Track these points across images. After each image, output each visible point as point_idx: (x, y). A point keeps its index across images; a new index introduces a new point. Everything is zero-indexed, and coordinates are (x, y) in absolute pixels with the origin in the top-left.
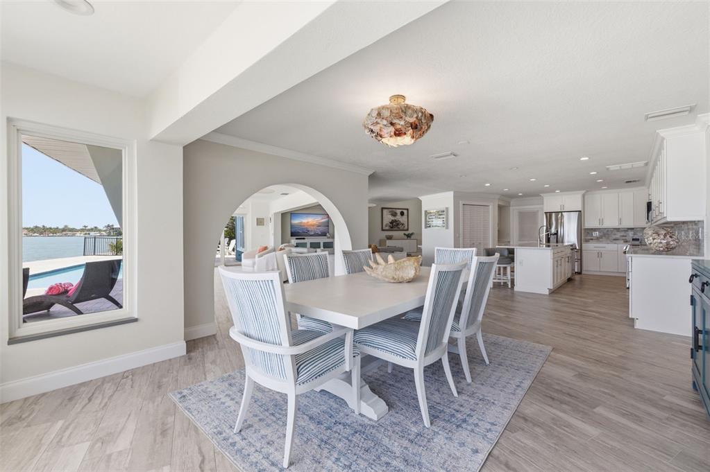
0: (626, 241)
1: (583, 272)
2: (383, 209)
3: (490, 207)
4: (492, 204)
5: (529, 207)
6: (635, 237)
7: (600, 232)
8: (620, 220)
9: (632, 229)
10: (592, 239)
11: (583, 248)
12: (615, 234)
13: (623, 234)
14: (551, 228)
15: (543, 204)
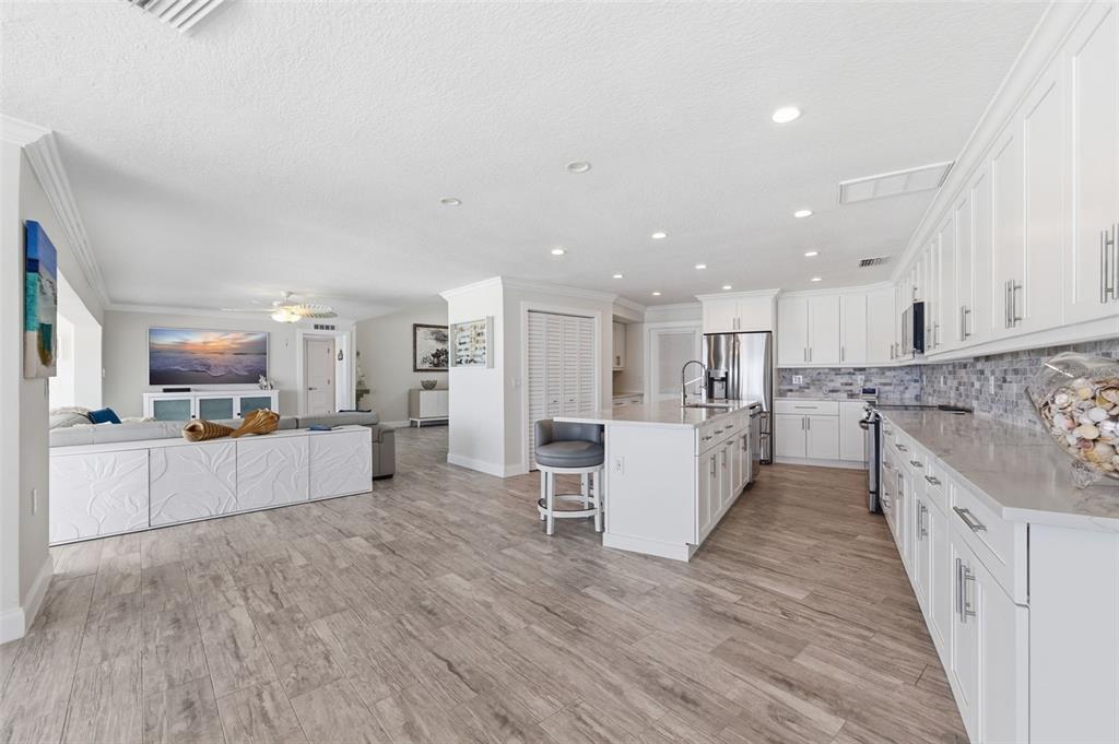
0: (852, 395)
1: (777, 460)
2: (416, 326)
3: (596, 320)
4: (599, 313)
5: (677, 325)
6: (869, 386)
7: (805, 377)
8: (842, 351)
9: (862, 370)
10: (791, 391)
11: (776, 410)
12: (832, 381)
13: (846, 379)
14: (717, 367)
15: (701, 319)
